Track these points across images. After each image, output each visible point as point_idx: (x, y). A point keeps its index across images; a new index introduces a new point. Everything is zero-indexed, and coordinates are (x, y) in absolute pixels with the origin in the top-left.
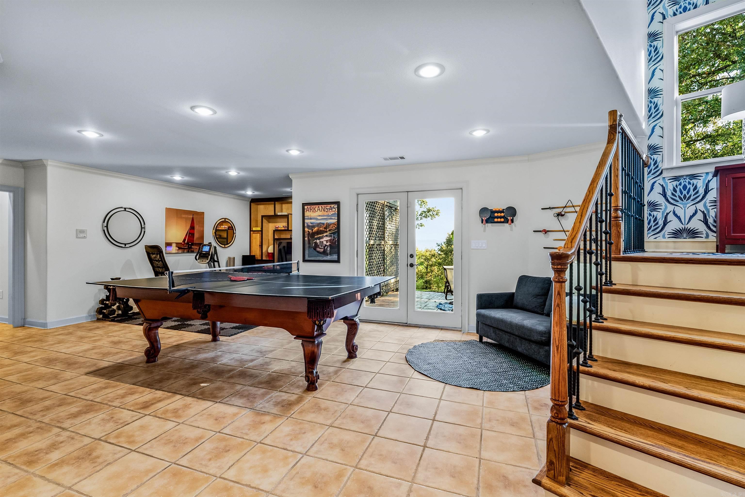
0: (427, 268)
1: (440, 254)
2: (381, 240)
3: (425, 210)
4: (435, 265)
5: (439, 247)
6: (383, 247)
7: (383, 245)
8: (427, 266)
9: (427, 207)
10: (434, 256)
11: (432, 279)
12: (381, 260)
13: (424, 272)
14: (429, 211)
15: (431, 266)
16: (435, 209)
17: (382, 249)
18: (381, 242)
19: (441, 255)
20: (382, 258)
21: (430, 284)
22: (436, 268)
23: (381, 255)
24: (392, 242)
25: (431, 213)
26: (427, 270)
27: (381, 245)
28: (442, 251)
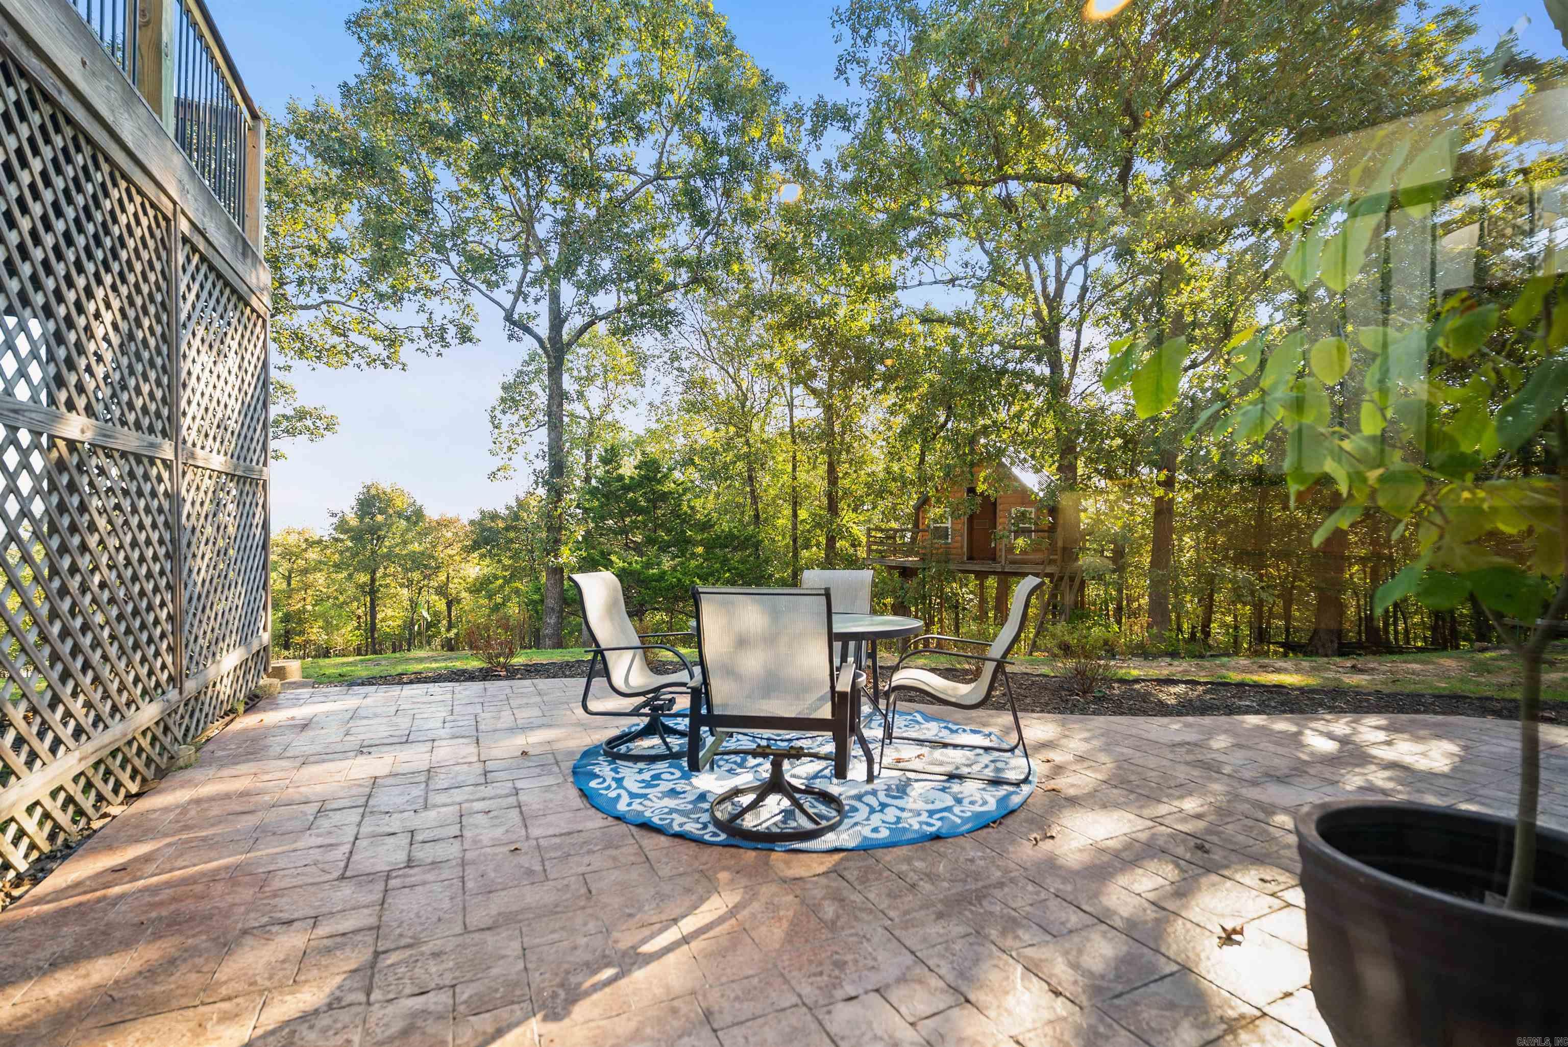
0: (289, 579)
1: (337, 540)
2: (151, 430)
3: (290, 412)
4: (316, 569)
5: (335, 520)
6: (166, 475)
7: (166, 464)
8: (290, 573)
9: (297, 405)
10: (311, 544)
11: (309, 608)
12: (155, 558)
13: (280, 591)
14: (302, 415)
15: (305, 572)
16: (324, 413)
17: (161, 489)
18: (152, 445)
19: (342, 541)
20: (161, 542)
21: (300, 622)
22: (319, 579)
23: (154, 526)
24: (222, 458)
25: (309, 423)
26: (289, 584)
27: (152, 462)
28: (345, 532)
